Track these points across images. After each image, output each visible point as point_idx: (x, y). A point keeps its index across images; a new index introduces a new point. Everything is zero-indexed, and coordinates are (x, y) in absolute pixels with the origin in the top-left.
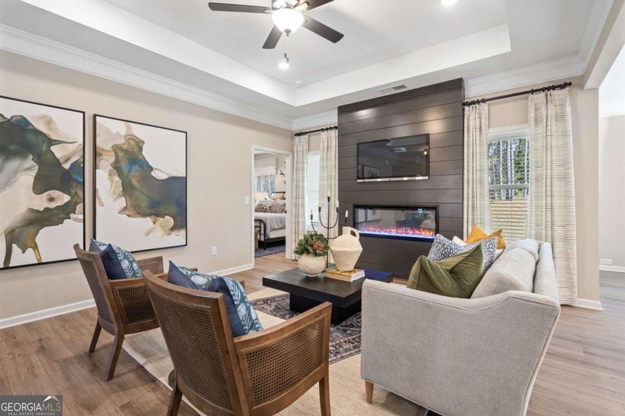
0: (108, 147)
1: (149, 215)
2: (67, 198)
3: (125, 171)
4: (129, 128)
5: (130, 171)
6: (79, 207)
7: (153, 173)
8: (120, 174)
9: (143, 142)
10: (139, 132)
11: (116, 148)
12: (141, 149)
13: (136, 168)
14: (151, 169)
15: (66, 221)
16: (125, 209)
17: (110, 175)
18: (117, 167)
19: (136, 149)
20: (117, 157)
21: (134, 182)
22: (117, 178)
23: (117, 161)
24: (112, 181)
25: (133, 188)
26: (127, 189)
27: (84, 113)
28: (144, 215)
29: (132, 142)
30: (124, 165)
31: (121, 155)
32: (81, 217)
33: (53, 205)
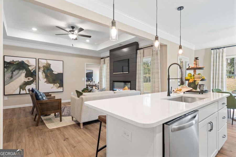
0: (42, 66)
1: (52, 83)
2: (32, 79)
3: (46, 72)
4: (47, 61)
5: (47, 72)
6: (35, 81)
7: (53, 72)
8: (45, 73)
9: (51, 65)
10: (49, 62)
11: (44, 67)
12: (50, 66)
13: (49, 71)
14: (53, 71)
15: (32, 84)
16: (46, 81)
17: (42, 73)
18: (44, 71)
19: (49, 66)
20: (44, 68)
21: (48, 75)
22: (44, 74)
23: (44, 69)
24: (43, 75)
25: (48, 76)
26: (47, 77)
27: (36, 59)
28: (51, 83)
29: (48, 65)
30: (46, 71)
31: (45, 68)
32: (35, 83)
33: (29, 80)
